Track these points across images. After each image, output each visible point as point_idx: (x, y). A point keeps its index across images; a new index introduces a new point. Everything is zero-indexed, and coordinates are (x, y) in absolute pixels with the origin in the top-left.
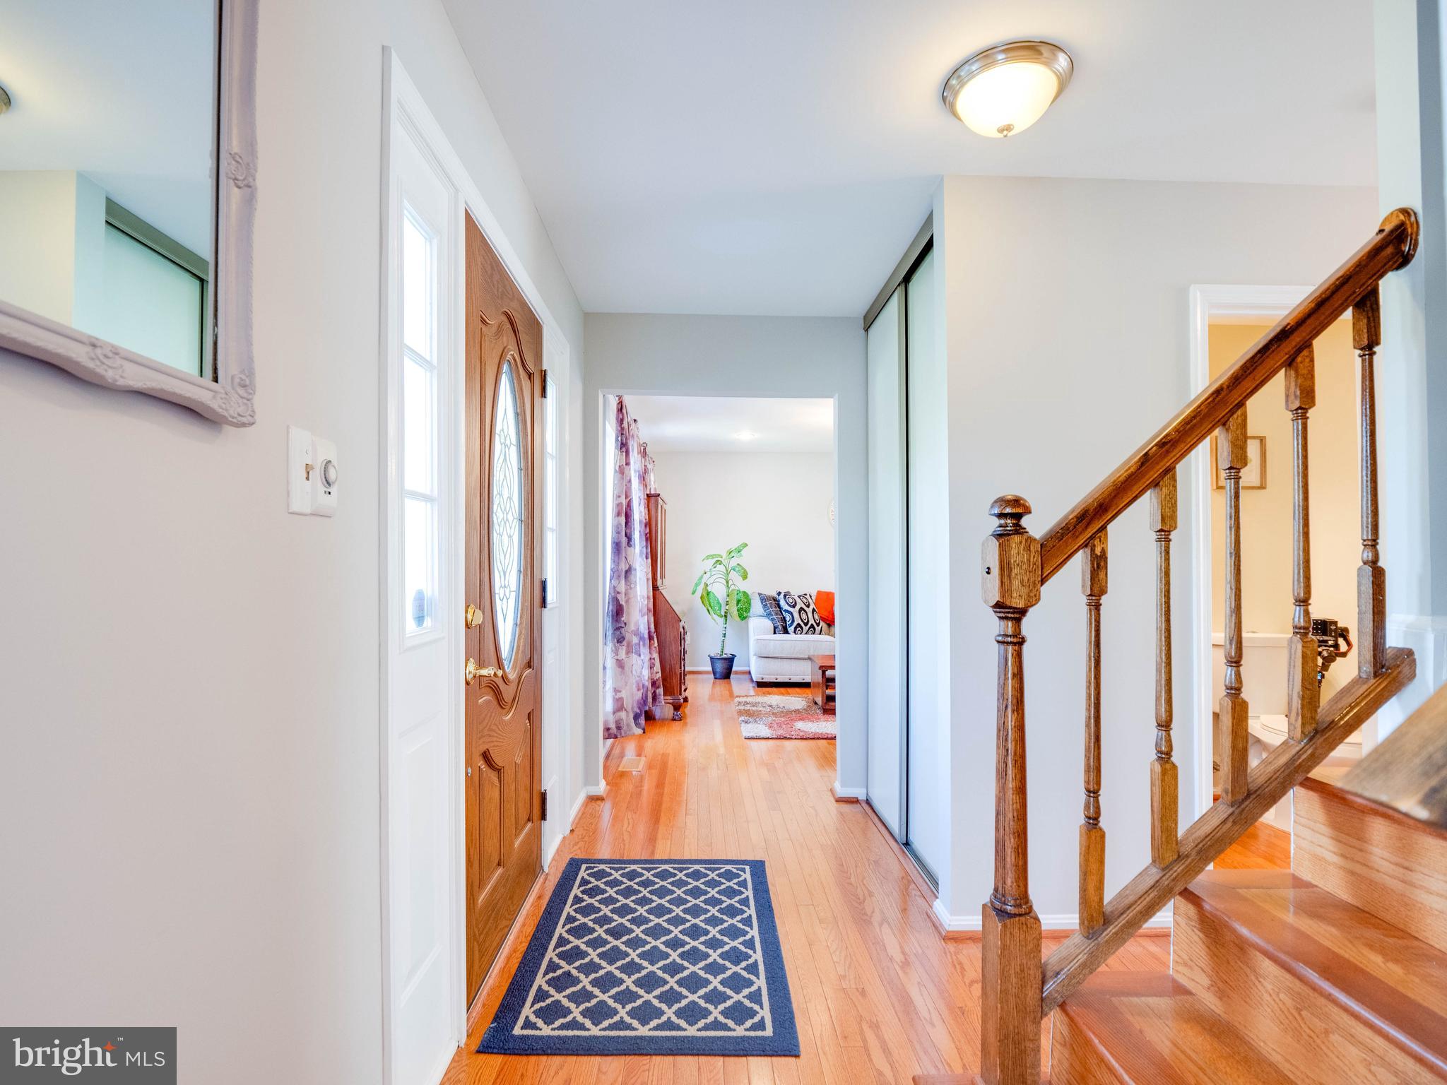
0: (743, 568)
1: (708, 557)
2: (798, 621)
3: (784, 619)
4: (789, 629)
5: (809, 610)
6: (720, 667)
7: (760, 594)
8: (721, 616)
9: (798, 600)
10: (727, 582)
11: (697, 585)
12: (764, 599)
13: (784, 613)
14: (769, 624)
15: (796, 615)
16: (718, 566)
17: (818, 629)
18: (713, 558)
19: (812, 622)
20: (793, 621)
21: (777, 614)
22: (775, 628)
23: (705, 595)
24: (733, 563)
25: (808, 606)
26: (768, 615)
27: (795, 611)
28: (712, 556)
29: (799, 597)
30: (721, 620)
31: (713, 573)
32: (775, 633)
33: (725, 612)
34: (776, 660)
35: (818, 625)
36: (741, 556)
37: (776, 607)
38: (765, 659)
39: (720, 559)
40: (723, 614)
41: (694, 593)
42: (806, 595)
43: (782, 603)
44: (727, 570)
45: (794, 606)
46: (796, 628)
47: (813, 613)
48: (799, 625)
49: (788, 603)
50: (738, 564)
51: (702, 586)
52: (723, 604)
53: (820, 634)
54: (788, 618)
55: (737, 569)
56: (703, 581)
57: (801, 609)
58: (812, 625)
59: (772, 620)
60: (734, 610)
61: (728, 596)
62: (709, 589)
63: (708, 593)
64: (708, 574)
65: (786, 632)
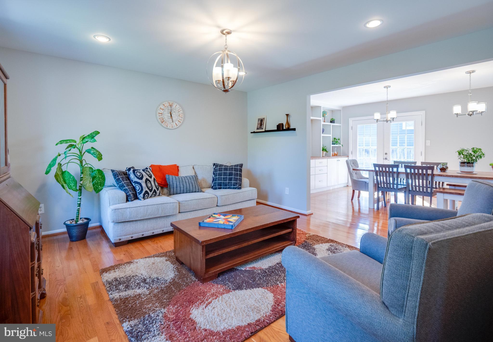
0: (97, 151)
1: (61, 142)
2: (145, 189)
3: (134, 189)
4: (139, 196)
5: (152, 180)
6: (75, 232)
7: (113, 171)
8: (76, 190)
9: (144, 173)
10: (81, 162)
11: (51, 166)
12: (116, 174)
13: (134, 184)
14: (122, 194)
15: (144, 185)
16: (72, 149)
17: (158, 192)
18: (67, 143)
19: (154, 188)
20: (142, 190)
21: (128, 185)
22: (127, 197)
23: (59, 173)
24: (88, 146)
25: (151, 177)
26: (121, 187)
27: (143, 182)
28: (66, 141)
29: (143, 170)
30: (75, 194)
31: (68, 155)
32: (127, 200)
33: (80, 186)
34: (132, 223)
35: (158, 189)
36: (95, 141)
37: (126, 180)
38: (122, 224)
39: (74, 144)
40: (78, 188)
41: (47, 173)
42: (147, 168)
43: (132, 176)
44: (81, 153)
45: (141, 178)
46: (144, 195)
47: (154, 182)
48: (146, 192)
49: (136, 177)
50: (92, 148)
51: (56, 166)
52: (78, 180)
53: (159, 196)
54: (138, 187)
55: (92, 152)
56: (58, 161)
57: (147, 180)
58: (155, 190)
59: (125, 190)
60: (88, 184)
61: (82, 173)
62: (64, 168)
63: (63, 173)
64: (63, 156)
65: (136, 198)
